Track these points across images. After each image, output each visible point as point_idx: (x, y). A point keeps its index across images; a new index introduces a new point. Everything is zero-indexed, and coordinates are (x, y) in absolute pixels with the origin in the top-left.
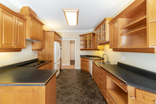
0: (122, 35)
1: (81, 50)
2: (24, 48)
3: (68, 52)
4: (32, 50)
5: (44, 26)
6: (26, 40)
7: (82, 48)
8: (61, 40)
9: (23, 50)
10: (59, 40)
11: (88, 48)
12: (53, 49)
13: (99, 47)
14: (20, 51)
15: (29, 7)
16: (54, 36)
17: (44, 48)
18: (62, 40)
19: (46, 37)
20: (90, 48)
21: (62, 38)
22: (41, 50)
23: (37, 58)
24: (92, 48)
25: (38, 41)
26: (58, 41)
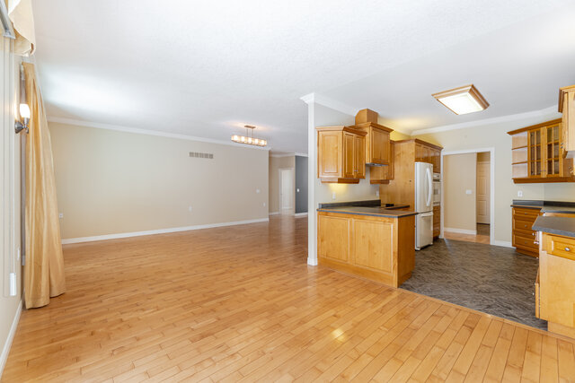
1: (517, 181)
2: (363, 178)
3: (469, 192)
4: (371, 183)
5: (391, 134)
6: (366, 165)
8: (438, 154)
9: (361, 181)
10: (432, 154)
11: (544, 175)
12: (412, 181)
14: (358, 183)
15: (368, 110)
16: (414, 151)
17: (393, 179)
18: (443, 153)
19: (397, 153)
20: (553, 175)
21: (440, 149)
22: (386, 182)
23: (378, 199)
24: (561, 175)
25: (381, 164)
26: (426, 160)
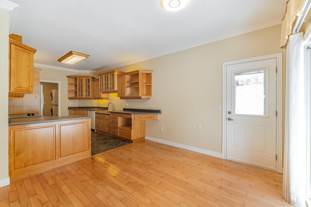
0: (127, 87)
1: (70, 98)
7: (73, 95)
11: (84, 96)
12: (37, 97)
13: (103, 95)
20: (88, 97)
24: (90, 97)
